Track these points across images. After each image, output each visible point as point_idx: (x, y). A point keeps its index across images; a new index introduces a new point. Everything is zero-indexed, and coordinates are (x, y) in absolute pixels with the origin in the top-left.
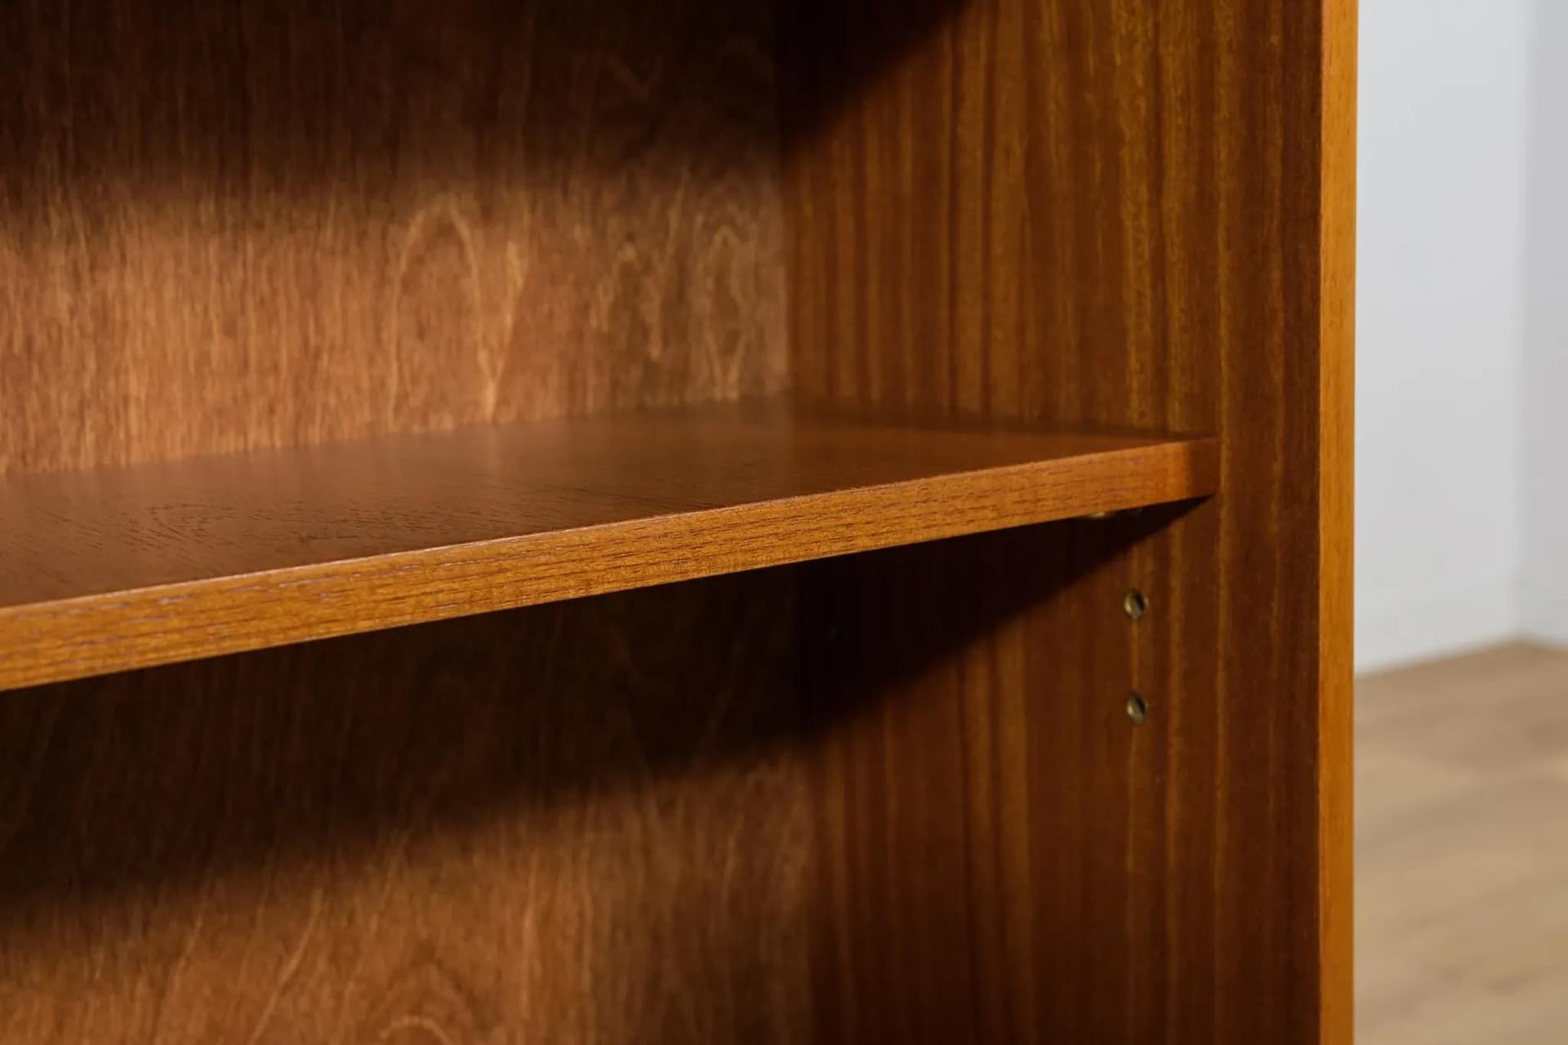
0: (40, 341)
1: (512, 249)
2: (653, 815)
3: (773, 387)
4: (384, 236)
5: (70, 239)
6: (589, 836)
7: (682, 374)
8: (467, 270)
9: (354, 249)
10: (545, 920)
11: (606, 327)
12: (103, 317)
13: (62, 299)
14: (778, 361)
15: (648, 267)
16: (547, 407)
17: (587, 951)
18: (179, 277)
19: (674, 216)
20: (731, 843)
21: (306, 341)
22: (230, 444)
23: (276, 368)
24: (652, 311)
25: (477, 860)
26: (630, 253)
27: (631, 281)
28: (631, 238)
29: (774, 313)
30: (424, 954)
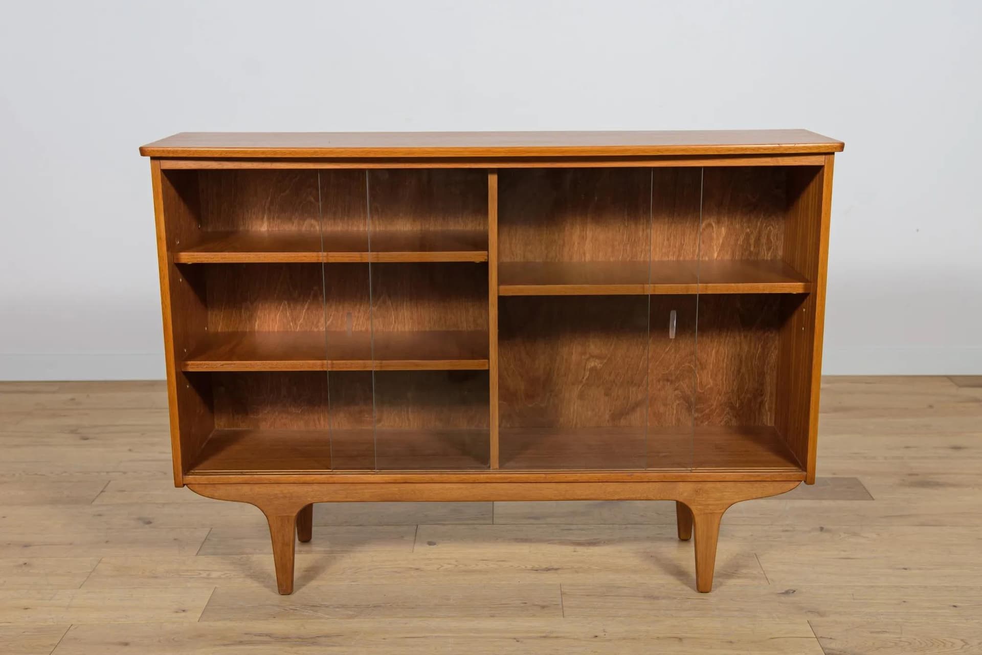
0: (636, 240)
1: (723, 229)
2: (742, 337)
3: (779, 258)
4: (698, 225)
5: (643, 224)
6: (728, 338)
7: (758, 254)
8: (713, 232)
9: (692, 227)
10: (717, 352)
11: (741, 243)
12: (647, 236)
13: (641, 233)
14: (780, 253)
15: (752, 233)
16: (727, 257)
17: (725, 360)
18: (660, 230)
19: (759, 224)
20: (760, 346)
21: (681, 243)
22: (665, 259)
23: (675, 246)
24: (752, 241)
25: (704, 338)
26: (748, 230)
27: (748, 236)
28: (749, 227)
29: (780, 244)
30: (692, 353)
